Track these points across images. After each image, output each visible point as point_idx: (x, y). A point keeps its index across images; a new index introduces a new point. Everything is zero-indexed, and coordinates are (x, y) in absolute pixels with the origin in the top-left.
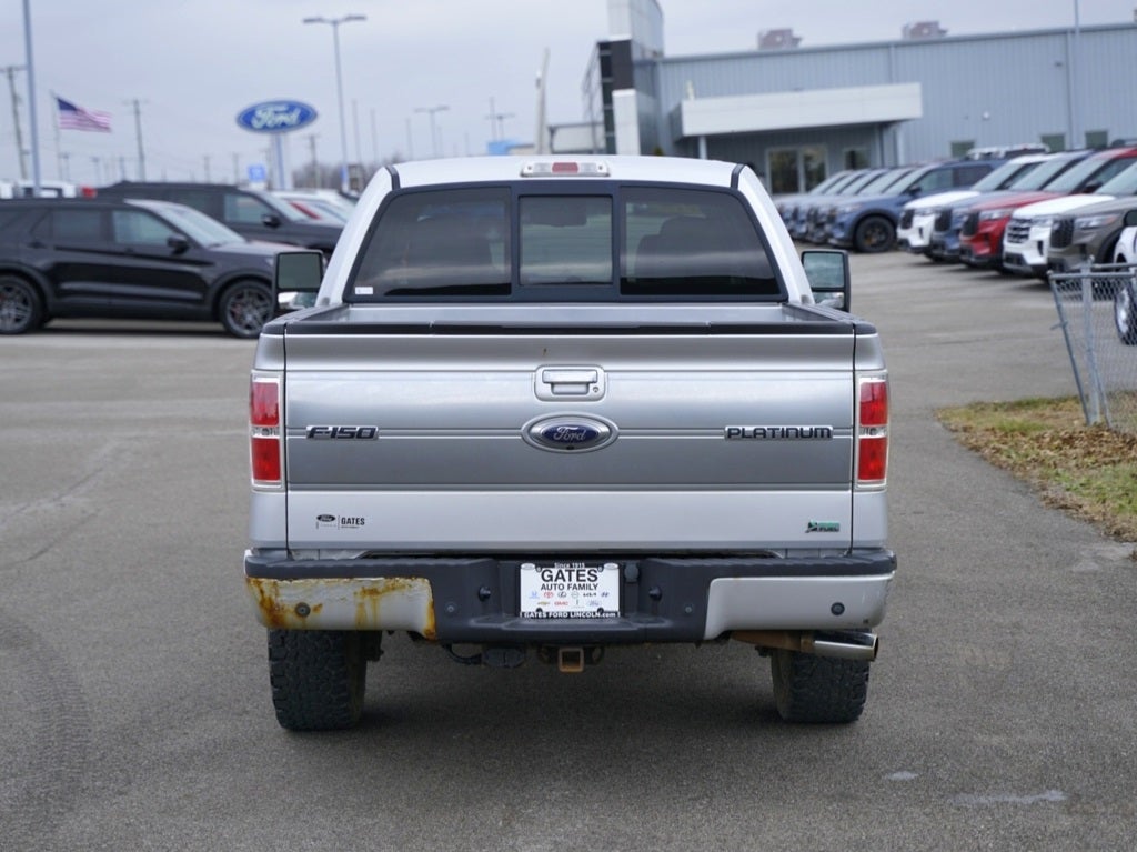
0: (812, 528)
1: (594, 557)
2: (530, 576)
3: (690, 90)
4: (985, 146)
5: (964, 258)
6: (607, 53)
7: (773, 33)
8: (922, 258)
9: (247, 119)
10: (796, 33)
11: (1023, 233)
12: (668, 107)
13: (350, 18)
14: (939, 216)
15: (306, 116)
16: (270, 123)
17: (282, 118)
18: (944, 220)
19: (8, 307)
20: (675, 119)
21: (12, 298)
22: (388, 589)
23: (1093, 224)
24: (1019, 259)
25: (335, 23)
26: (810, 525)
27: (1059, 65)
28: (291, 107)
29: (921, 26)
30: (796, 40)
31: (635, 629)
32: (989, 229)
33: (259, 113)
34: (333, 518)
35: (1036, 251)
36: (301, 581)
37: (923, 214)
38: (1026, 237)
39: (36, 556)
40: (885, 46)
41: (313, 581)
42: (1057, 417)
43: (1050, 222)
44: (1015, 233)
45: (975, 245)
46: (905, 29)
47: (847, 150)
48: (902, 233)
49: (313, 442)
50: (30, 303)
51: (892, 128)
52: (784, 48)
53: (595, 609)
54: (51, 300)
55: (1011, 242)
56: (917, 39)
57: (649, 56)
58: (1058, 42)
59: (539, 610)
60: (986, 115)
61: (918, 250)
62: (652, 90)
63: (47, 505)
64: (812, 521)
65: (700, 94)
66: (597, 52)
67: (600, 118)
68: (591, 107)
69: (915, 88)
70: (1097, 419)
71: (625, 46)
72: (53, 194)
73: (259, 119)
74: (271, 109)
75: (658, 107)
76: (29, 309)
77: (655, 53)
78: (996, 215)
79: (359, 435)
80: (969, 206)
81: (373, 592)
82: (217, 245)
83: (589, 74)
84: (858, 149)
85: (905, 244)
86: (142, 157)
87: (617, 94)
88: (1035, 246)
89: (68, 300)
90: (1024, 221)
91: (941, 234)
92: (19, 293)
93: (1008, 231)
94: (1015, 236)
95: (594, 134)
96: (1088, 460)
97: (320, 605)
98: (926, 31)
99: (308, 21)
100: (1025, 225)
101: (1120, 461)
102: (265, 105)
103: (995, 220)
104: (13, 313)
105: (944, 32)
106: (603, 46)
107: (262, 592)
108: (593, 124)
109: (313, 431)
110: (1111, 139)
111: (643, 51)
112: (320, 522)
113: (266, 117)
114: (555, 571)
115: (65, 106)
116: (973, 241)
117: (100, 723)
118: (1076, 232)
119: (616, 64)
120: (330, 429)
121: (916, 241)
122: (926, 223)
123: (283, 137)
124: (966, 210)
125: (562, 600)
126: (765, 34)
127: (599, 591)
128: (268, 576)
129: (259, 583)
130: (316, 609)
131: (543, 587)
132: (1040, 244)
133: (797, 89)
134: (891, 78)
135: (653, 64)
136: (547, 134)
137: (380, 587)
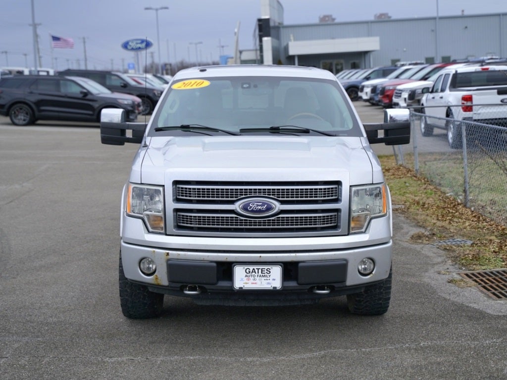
3: (292, 38)
4: (403, 61)
5: (380, 104)
6: (261, 23)
7: (325, 17)
8: (368, 104)
9: (125, 46)
10: (334, 17)
11: (399, 95)
12: (284, 44)
13: (162, 8)
14: (372, 88)
15: (148, 45)
16: (134, 47)
17: (139, 45)
18: (374, 89)
19: (21, 115)
20: (286, 49)
21: (22, 113)
24: (398, 104)
25: (157, 10)
27: (433, 31)
28: (142, 41)
29: (381, 15)
30: (334, 19)
32: (388, 93)
33: (130, 43)
35: (404, 102)
37: (368, 87)
38: (400, 96)
39: (8, 203)
40: (367, 22)
42: (388, 162)
43: (408, 91)
44: (397, 95)
45: (383, 99)
46: (375, 16)
47: (352, 61)
48: (360, 94)
50: (29, 114)
51: (368, 54)
52: (329, 22)
54: (37, 113)
55: (395, 98)
56: (380, 20)
57: (277, 24)
58: (432, 22)
60: (405, 49)
61: (366, 101)
62: (277, 37)
63: (17, 186)
65: (296, 39)
66: (258, 23)
67: (258, 48)
68: (255, 44)
69: (377, 39)
70: (400, 163)
71: (267, 20)
72: (45, 74)
73: (130, 46)
74: (135, 42)
75: (280, 44)
76: (28, 116)
77: (279, 24)
78: (391, 88)
80: (382, 84)
82: (99, 94)
83: (255, 31)
84: (356, 61)
85: (361, 98)
86: (86, 60)
87: (265, 39)
88: (403, 100)
89: (43, 113)
90: (400, 90)
91: (373, 95)
92: (25, 110)
93: (395, 94)
94: (397, 96)
95: (256, 54)
96: (392, 177)
98: (383, 17)
99: (147, 9)
100: (400, 92)
101: (403, 177)
102: (133, 41)
104: (23, 118)
105: (390, 17)
106: (260, 20)
108: (256, 50)
110: (452, 59)
111: (275, 22)
113: (133, 45)
115: (56, 39)
116: (383, 97)
117: (14, 257)
118: (416, 95)
119: (264, 28)
121: (365, 97)
122: (368, 90)
123: (139, 53)
124: (381, 86)
126: (322, 16)
132: (405, 99)
133: (333, 38)
134: (369, 35)
135: (278, 28)
136: (238, 54)
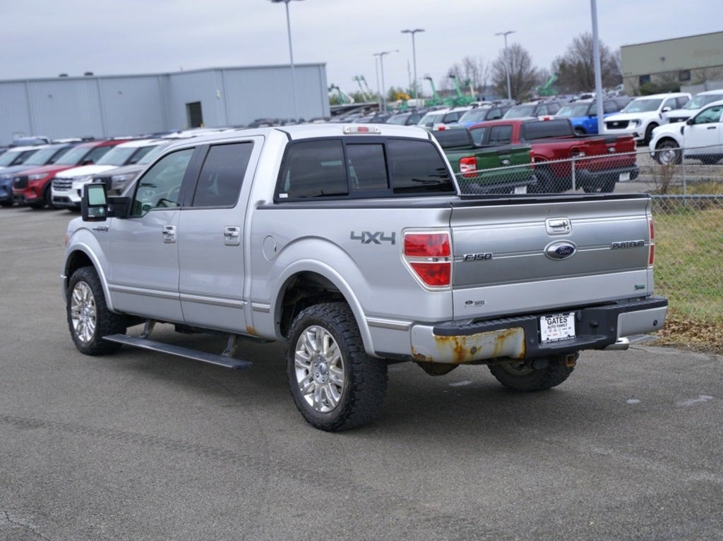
0: (637, 288)
1: (565, 310)
2: (544, 322)
11: (67, 185)
22: (509, 334)
23: (122, 179)
24: (66, 199)
26: (636, 287)
31: (595, 341)
32: (38, 184)
34: (472, 302)
35: (77, 195)
36: (475, 335)
38: (70, 187)
41: (479, 334)
44: (59, 185)
45: (25, 193)
49: (466, 263)
53: (566, 336)
55: (55, 190)
59: (548, 339)
64: (637, 284)
79: (485, 258)
81: (502, 337)
88: (76, 192)
90: (67, 179)
93: (53, 184)
94: (61, 187)
97: (481, 347)
100: (68, 182)
103: (38, 180)
107: (457, 343)
109: (467, 257)
112: (467, 305)
114: (552, 319)
116: (23, 191)
118: (113, 183)
120: (474, 255)
125: (555, 333)
127: (568, 327)
128: (461, 335)
129: (456, 339)
130: (479, 349)
131: (549, 327)
132: (79, 191)
137: (505, 334)
